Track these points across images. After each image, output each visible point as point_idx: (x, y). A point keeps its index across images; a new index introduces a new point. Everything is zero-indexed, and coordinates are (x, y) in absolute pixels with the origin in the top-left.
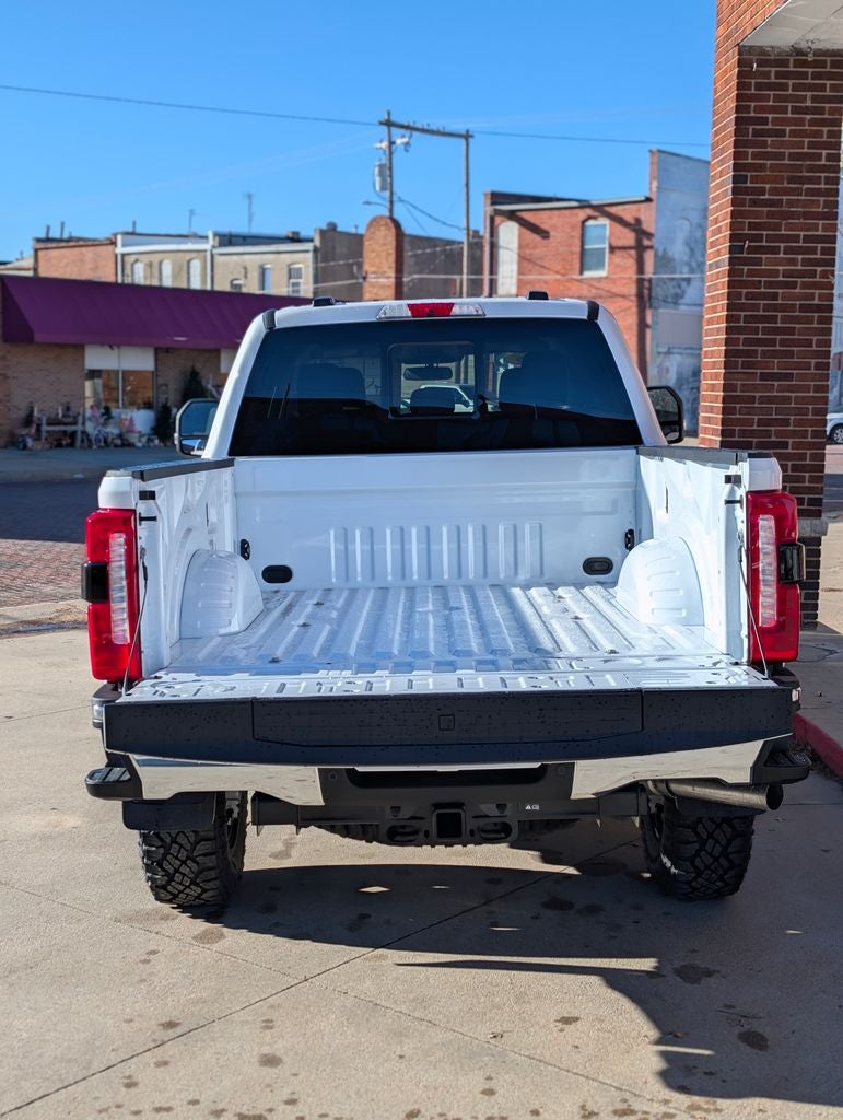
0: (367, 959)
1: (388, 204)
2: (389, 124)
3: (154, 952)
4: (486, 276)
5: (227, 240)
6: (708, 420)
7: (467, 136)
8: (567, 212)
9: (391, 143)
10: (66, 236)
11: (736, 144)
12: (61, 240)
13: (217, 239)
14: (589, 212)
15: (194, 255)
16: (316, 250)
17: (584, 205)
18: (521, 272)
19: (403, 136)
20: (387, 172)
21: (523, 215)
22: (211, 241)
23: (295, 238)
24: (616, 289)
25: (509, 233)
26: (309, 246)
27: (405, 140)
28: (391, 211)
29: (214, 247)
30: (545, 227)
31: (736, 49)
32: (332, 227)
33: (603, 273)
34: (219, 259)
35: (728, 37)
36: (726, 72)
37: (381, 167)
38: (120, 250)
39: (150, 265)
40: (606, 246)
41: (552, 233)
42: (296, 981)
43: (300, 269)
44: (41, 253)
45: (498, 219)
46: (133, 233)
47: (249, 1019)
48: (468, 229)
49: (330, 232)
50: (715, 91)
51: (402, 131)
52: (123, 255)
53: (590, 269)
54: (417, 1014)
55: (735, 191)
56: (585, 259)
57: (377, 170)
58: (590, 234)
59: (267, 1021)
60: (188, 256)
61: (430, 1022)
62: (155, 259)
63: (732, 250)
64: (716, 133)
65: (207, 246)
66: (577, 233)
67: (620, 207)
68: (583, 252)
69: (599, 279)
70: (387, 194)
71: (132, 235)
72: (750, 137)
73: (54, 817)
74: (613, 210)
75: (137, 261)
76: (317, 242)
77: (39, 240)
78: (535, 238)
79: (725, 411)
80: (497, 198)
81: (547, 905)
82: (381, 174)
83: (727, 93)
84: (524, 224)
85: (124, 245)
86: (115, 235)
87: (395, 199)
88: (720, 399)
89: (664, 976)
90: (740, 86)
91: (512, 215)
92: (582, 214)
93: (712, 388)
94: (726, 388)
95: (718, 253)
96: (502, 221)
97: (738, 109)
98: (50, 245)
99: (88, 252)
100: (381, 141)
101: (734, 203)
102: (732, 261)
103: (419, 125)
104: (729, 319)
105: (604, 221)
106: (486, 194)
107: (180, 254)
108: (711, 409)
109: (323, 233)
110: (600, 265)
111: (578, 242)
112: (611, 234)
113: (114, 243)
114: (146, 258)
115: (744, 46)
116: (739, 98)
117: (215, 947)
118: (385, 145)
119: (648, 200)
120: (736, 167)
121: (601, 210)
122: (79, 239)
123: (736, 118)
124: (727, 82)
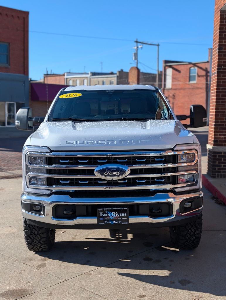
0: (86, 275)
1: (136, 64)
2: (137, 42)
3: (24, 270)
4: (163, 83)
5: (94, 74)
6: (211, 118)
7: (158, 45)
8: (185, 66)
9: (137, 47)
10: (52, 73)
11: (220, 39)
12: (51, 75)
13: (92, 74)
14: (192, 65)
15: (85, 78)
16: (117, 77)
17: (190, 63)
18: (173, 81)
19: (141, 45)
20: (136, 55)
21: (173, 66)
22: (90, 74)
23: (112, 73)
24: (199, 86)
25: (169, 71)
26: (115, 76)
27: (141, 46)
28: (137, 65)
29: (90, 76)
30: (179, 69)
31: (220, 11)
32: (122, 70)
33: (195, 82)
34: (92, 79)
35: (218, 8)
36: (217, 18)
37: (135, 54)
38: (66, 77)
39: (74, 81)
40: (196, 75)
41: (182, 71)
42: (63, 281)
43: (113, 82)
44: (46, 78)
45: (166, 67)
46: (70, 73)
47: (45, 292)
48: (158, 70)
49: (121, 72)
50: (214, 24)
51: (140, 44)
52: (67, 78)
53: (192, 81)
54: (96, 293)
55: (219, 52)
56: (190, 78)
57: (133, 55)
58: (192, 71)
59: (50, 293)
60: (84, 78)
61: (99, 295)
62: (75, 79)
63: (218, 69)
64: (214, 36)
65: (89, 76)
66: (188, 71)
67: (200, 64)
68: (190, 77)
69: (194, 84)
70: (136, 61)
71: (69, 73)
72: (224, 37)
73: (10, 229)
74: (198, 65)
75: (70, 80)
76: (118, 74)
77: (45, 75)
78: (177, 73)
79: (216, 115)
80: (166, 62)
81: (145, 259)
82: (135, 55)
83: (217, 24)
84: (174, 69)
85: (67, 75)
86: (65, 73)
87: (138, 62)
88: (214, 112)
89: (175, 283)
90: (221, 22)
91: (170, 66)
92: (190, 66)
93: (213, 109)
94: (216, 109)
95: (214, 70)
96: (167, 68)
97: (220, 29)
98: (48, 76)
99: (58, 78)
100: (135, 47)
101: (219, 55)
102: (218, 72)
103: (145, 42)
104: (217, 89)
105: (196, 68)
106: (163, 61)
107: (82, 78)
108: (212, 115)
109: (119, 72)
110: (194, 79)
111: (188, 73)
112: (198, 71)
113: (64, 75)
114: (73, 79)
115: (222, 10)
116: (220, 25)
117: (42, 269)
118: (136, 48)
119: (208, 62)
120: (219, 45)
121: (195, 65)
122: (55, 74)
123: (220, 31)
124: (217, 21)
